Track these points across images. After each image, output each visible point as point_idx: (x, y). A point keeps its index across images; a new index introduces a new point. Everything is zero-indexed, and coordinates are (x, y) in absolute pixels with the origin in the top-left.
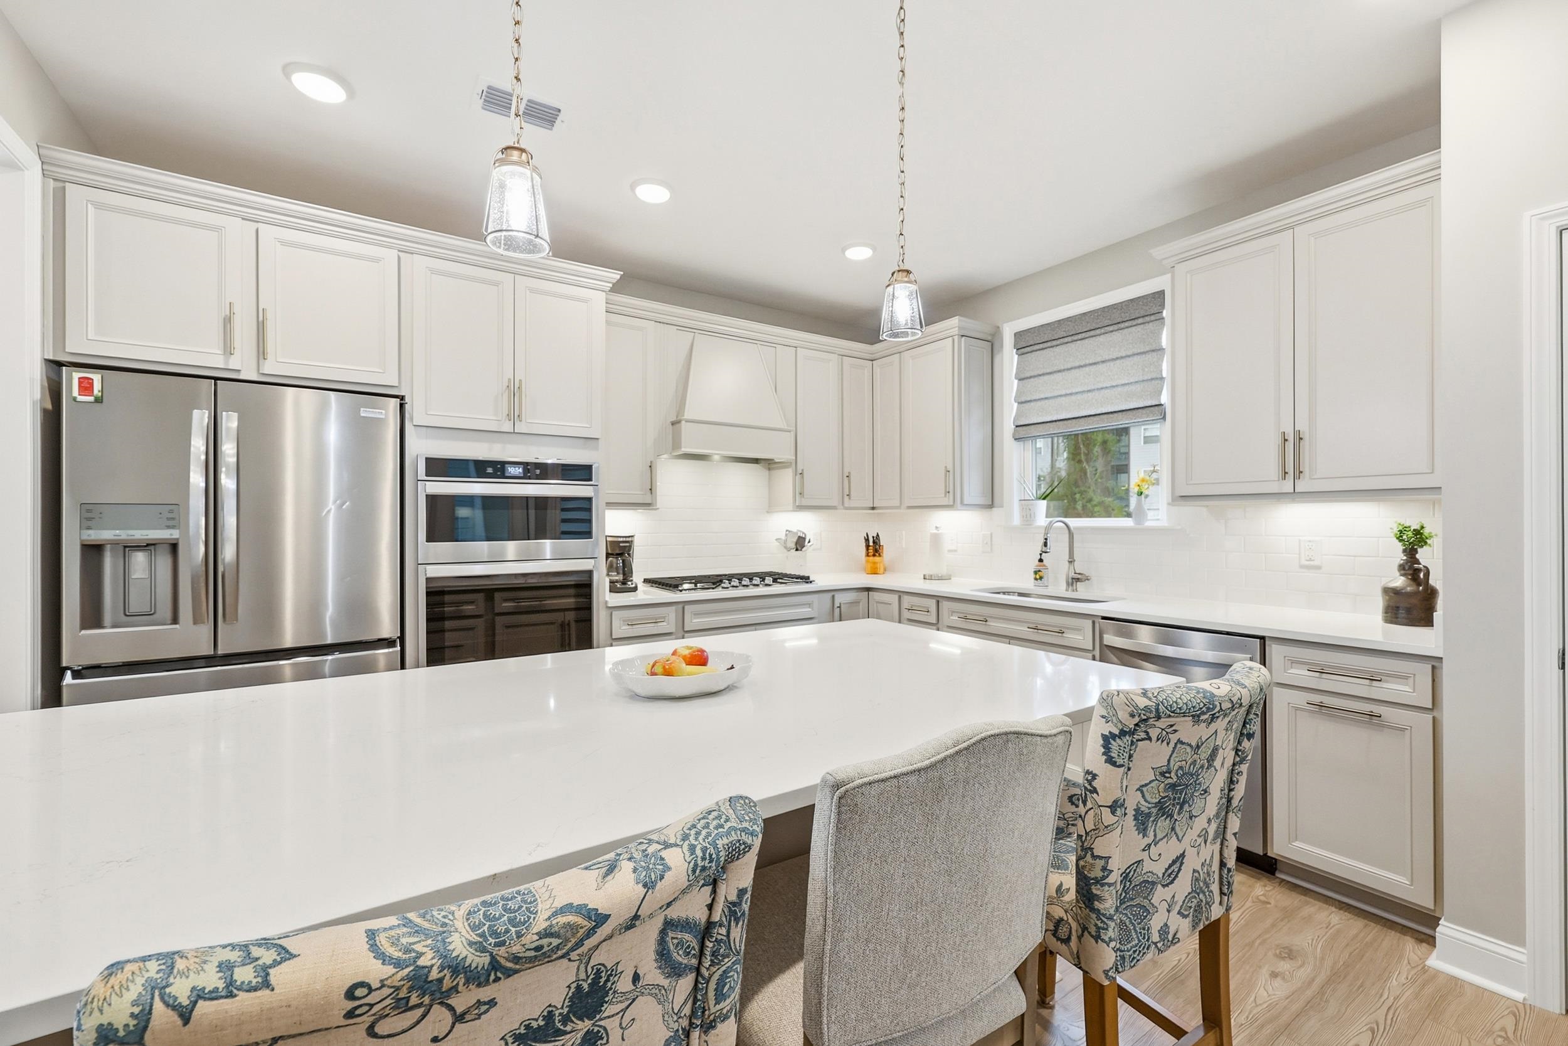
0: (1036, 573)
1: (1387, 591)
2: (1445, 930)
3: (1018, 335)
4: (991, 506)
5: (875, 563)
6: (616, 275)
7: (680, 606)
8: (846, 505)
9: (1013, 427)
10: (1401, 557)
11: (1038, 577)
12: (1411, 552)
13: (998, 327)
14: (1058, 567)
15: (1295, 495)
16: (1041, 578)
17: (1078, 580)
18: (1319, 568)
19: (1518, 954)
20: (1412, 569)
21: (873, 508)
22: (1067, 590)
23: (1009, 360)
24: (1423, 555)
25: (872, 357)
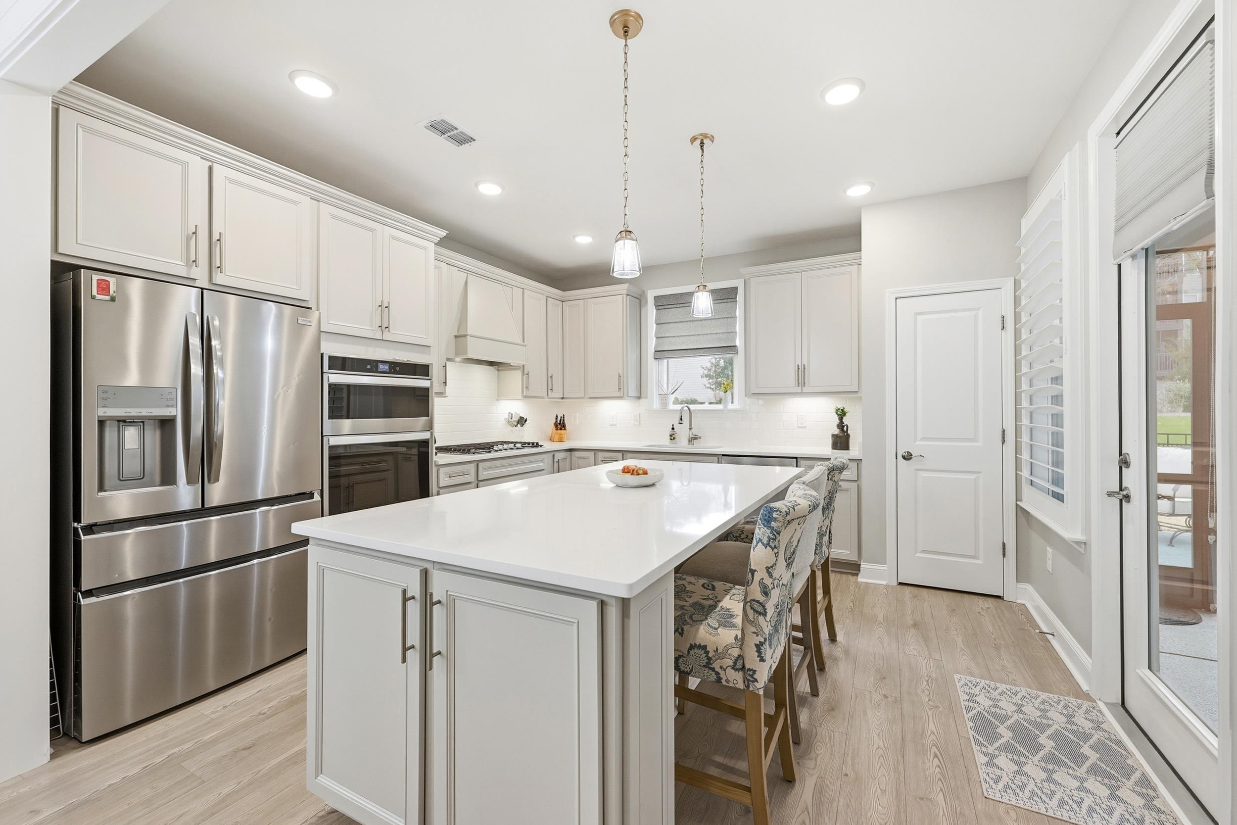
0: (671, 436)
1: (833, 436)
2: (863, 566)
3: (657, 298)
4: (639, 398)
5: (560, 434)
6: (443, 233)
7: (476, 464)
8: (550, 396)
9: (654, 351)
10: (837, 421)
11: (672, 438)
12: (841, 419)
13: (644, 292)
14: (683, 432)
15: (802, 394)
16: (674, 438)
17: (695, 438)
18: (805, 427)
19: (884, 567)
20: (841, 426)
21: (563, 398)
22: (688, 444)
23: (651, 312)
24: (846, 420)
25: (563, 299)
